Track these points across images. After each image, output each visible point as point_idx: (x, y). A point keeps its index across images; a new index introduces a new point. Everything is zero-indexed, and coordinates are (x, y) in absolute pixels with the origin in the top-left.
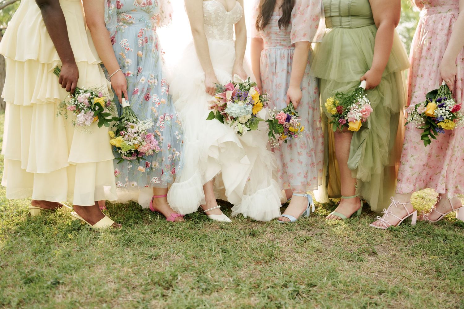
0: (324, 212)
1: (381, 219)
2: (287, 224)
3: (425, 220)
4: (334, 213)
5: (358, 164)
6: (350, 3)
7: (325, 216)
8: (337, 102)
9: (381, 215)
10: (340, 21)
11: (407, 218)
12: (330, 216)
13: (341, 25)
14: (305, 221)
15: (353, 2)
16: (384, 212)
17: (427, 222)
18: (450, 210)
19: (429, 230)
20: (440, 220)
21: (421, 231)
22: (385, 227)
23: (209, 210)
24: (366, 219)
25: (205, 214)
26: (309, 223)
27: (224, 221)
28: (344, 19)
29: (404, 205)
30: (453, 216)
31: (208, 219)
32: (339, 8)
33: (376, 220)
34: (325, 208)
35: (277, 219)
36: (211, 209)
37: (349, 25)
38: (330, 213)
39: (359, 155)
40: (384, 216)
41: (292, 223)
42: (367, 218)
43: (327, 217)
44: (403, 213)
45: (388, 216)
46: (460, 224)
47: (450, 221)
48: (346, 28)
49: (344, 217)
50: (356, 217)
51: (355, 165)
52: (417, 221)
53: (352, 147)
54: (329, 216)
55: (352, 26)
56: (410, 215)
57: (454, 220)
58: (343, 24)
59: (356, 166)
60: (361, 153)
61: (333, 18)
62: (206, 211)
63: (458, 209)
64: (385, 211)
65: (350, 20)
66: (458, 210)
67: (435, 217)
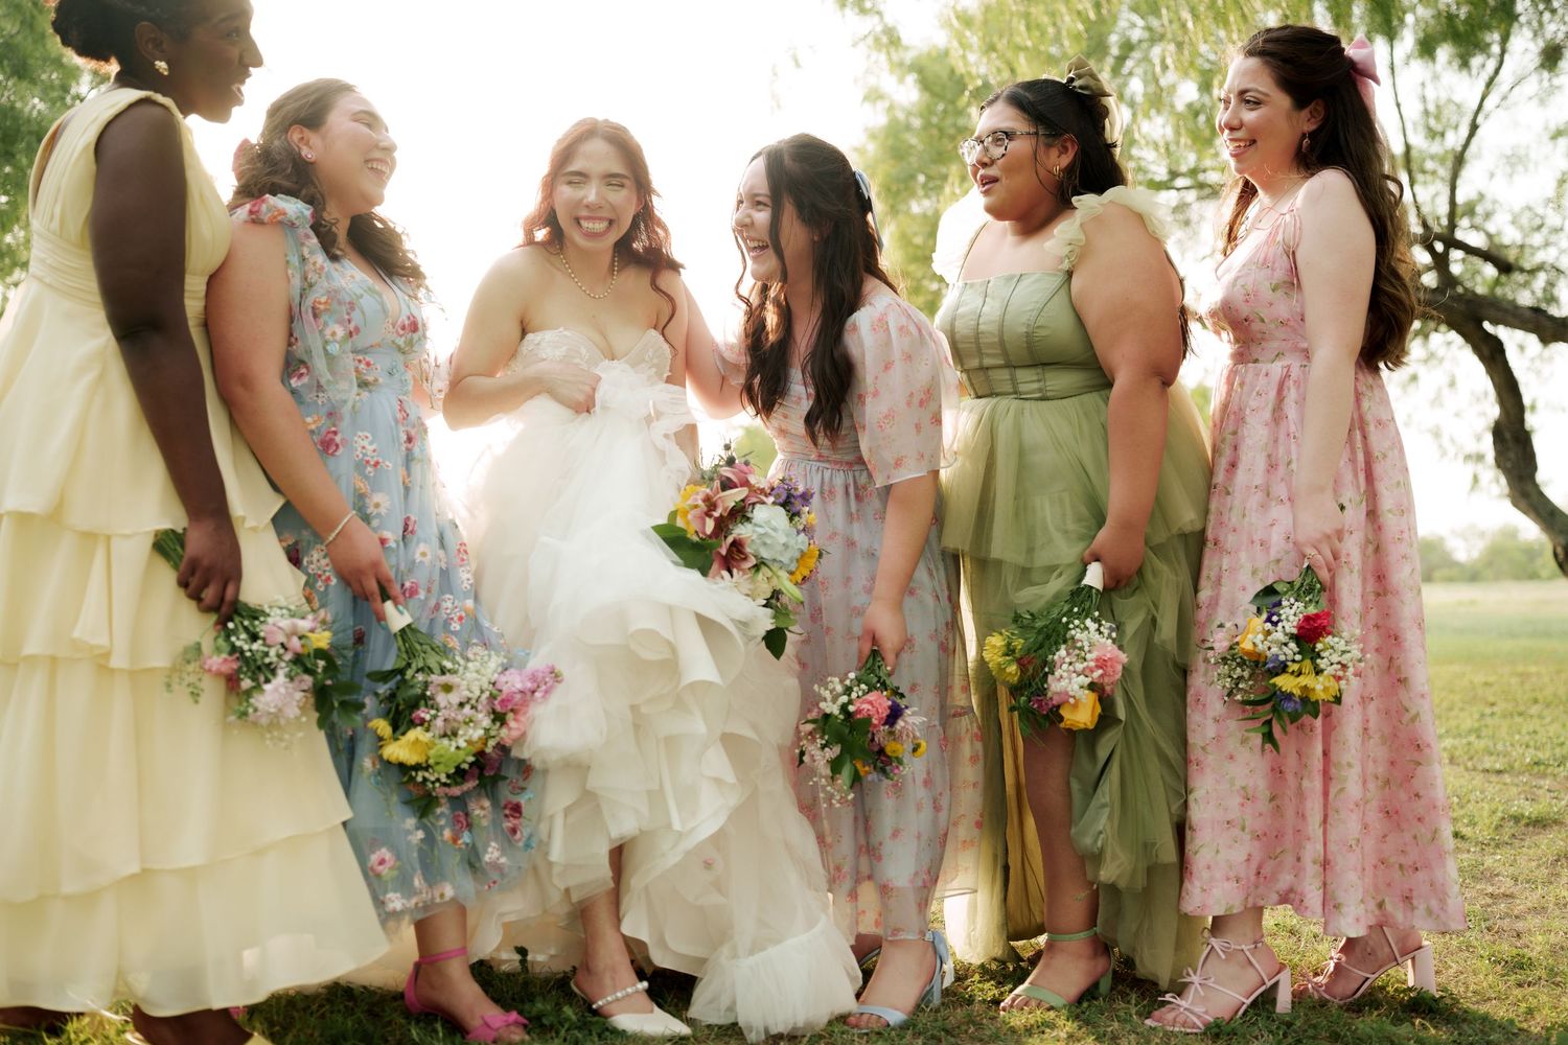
0: (990, 990)
1: (1178, 1001)
2: (879, 1033)
3: (1316, 996)
4: (1025, 990)
5: (1102, 836)
6: (1031, 330)
7: (996, 1002)
8: (1019, 643)
9: (1180, 989)
10: (1013, 380)
11: (1262, 994)
12: (1014, 1000)
13: (1015, 393)
14: (936, 1020)
15: (1038, 327)
16: (1188, 980)
17: (1323, 1003)
18: (1390, 962)
19: (1335, 1028)
20: (1363, 995)
21: (1311, 1032)
22: (1194, 1026)
23: (609, 999)
24: (1129, 1002)
25: (596, 1013)
26: (949, 1027)
27: (668, 1033)
28: (1023, 375)
29: (1248, 953)
30: (1398, 981)
31: (607, 1029)
32: (1002, 343)
33: (1164, 1003)
34: (991, 979)
35: (843, 1019)
36: (619, 995)
37: (1040, 390)
38: (1011, 991)
39: (1104, 806)
40: (1191, 993)
41: (893, 1029)
42: (1133, 1002)
43: (1002, 1004)
44: (1251, 978)
45: (1202, 993)
46: (1426, 1004)
47: (1392, 997)
48: (1031, 399)
49: (1058, 1001)
50: (1096, 999)
51: (1096, 841)
52: (1293, 1002)
53: (1075, 786)
54: (1008, 1000)
55: (1049, 394)
56: (1269, 984)
57: (1404, 991)
58: (1022, 388)
59: (1099, 843)
60: (1108, 799)
61: (990, 373)
62: (600, 1003)
63: (1411, 955)
64: (1188, 974)
65: (1041, 377)
66: (1413, 959)
67: (1346, 987)
